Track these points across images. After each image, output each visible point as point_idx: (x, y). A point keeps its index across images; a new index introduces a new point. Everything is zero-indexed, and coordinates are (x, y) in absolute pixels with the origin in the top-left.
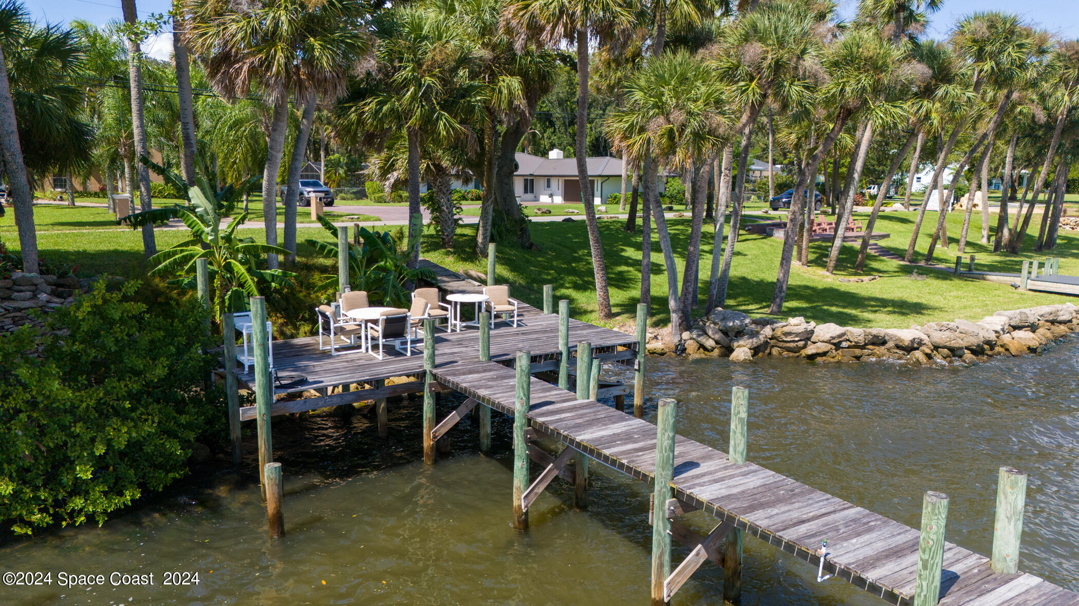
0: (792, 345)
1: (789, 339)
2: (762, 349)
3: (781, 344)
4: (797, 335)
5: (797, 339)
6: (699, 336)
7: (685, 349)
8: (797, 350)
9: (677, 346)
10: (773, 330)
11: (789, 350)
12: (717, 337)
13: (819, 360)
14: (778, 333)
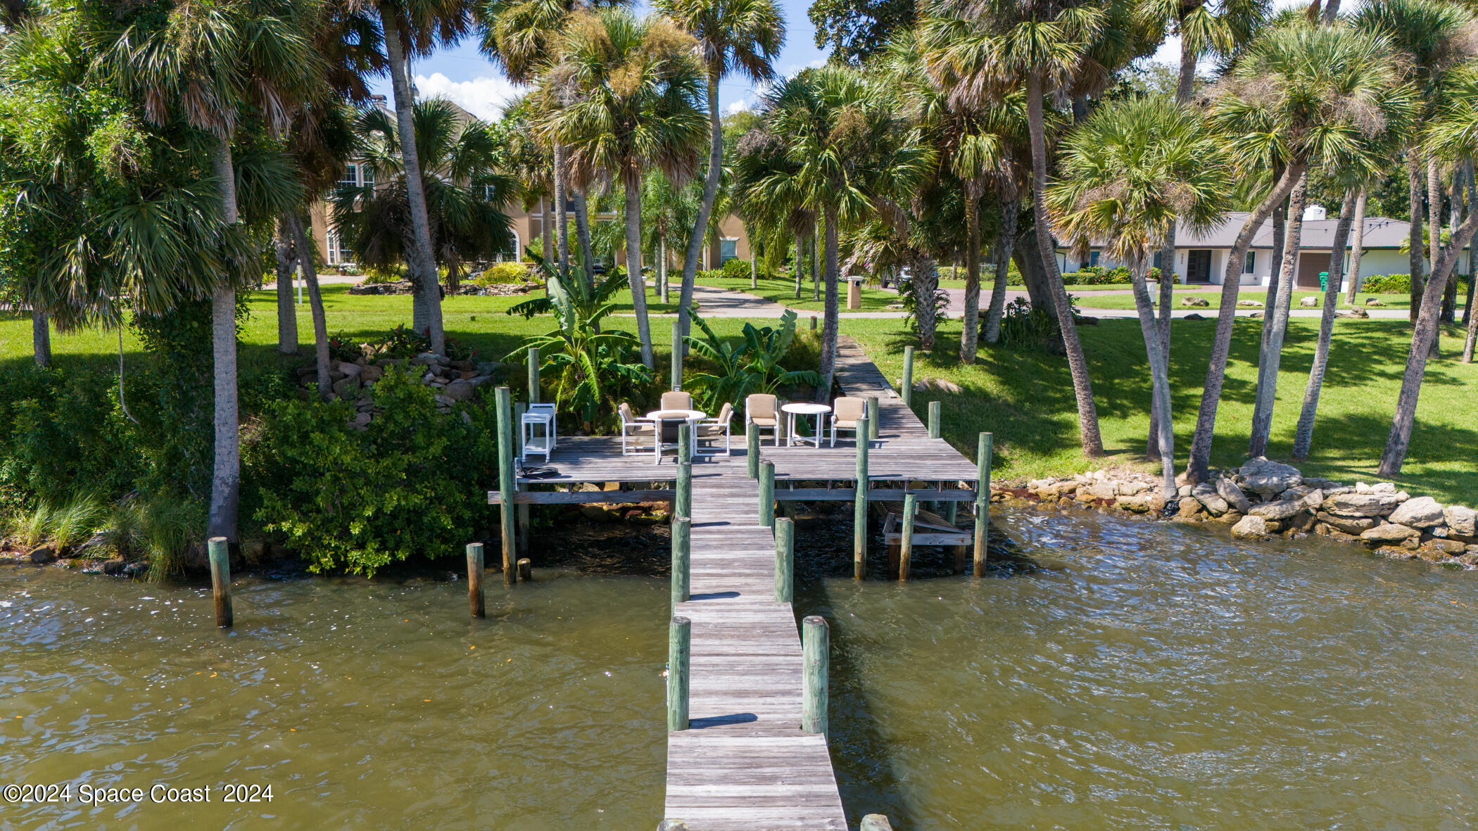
0: (1349, 522)
1: (1344, 512)
2: (1297, 522)
3: (1332, 520)
4: (1358, 508)
5: (1357, 514)
6: (1203, 493)
7: (1179, 509)
8: (1354, 531)
9: (1166, 504)
10: (1326, 497)
11: (1345, 530)
12: (1232, 498)
13: (1384, 550)
14: (1330, 502)
